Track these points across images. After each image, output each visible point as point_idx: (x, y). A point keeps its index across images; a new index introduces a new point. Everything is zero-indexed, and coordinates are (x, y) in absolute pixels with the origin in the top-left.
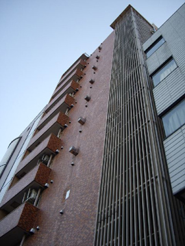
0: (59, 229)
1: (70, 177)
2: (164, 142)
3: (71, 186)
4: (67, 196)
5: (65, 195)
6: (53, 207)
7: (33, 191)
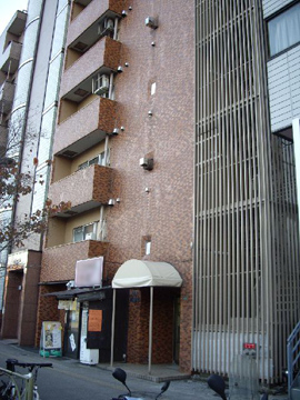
0: (150, 134)
1: (153, 64)
2: (268, 64)
3: (156, 77)
4: (153, 92)
5: (150, 89)
6: (137, 103)
7: (104, 78)
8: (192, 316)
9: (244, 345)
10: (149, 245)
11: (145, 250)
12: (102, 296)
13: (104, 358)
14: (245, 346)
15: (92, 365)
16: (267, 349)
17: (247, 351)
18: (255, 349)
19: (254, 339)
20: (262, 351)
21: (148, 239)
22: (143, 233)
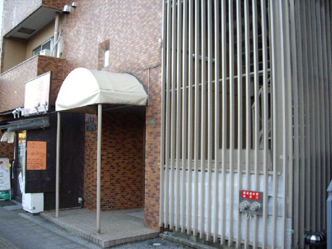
8: (161, 147)
9: (241, 193)
10: (107, 54)
11: (103, 61)
12: (45, 123)
13: (49, 205)
14: (243, 196)
15: (35, 214)
16: (282, 202)
17: (246, 203)
18: (260, 200)
19: (258, 183)
20: (272, 204)
21: (106, 46)
22: (100, 39)
